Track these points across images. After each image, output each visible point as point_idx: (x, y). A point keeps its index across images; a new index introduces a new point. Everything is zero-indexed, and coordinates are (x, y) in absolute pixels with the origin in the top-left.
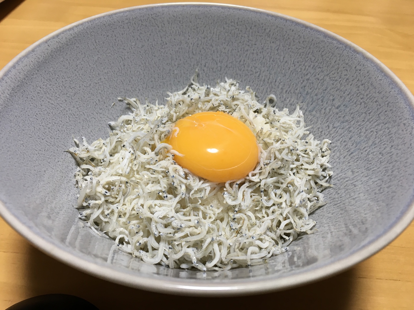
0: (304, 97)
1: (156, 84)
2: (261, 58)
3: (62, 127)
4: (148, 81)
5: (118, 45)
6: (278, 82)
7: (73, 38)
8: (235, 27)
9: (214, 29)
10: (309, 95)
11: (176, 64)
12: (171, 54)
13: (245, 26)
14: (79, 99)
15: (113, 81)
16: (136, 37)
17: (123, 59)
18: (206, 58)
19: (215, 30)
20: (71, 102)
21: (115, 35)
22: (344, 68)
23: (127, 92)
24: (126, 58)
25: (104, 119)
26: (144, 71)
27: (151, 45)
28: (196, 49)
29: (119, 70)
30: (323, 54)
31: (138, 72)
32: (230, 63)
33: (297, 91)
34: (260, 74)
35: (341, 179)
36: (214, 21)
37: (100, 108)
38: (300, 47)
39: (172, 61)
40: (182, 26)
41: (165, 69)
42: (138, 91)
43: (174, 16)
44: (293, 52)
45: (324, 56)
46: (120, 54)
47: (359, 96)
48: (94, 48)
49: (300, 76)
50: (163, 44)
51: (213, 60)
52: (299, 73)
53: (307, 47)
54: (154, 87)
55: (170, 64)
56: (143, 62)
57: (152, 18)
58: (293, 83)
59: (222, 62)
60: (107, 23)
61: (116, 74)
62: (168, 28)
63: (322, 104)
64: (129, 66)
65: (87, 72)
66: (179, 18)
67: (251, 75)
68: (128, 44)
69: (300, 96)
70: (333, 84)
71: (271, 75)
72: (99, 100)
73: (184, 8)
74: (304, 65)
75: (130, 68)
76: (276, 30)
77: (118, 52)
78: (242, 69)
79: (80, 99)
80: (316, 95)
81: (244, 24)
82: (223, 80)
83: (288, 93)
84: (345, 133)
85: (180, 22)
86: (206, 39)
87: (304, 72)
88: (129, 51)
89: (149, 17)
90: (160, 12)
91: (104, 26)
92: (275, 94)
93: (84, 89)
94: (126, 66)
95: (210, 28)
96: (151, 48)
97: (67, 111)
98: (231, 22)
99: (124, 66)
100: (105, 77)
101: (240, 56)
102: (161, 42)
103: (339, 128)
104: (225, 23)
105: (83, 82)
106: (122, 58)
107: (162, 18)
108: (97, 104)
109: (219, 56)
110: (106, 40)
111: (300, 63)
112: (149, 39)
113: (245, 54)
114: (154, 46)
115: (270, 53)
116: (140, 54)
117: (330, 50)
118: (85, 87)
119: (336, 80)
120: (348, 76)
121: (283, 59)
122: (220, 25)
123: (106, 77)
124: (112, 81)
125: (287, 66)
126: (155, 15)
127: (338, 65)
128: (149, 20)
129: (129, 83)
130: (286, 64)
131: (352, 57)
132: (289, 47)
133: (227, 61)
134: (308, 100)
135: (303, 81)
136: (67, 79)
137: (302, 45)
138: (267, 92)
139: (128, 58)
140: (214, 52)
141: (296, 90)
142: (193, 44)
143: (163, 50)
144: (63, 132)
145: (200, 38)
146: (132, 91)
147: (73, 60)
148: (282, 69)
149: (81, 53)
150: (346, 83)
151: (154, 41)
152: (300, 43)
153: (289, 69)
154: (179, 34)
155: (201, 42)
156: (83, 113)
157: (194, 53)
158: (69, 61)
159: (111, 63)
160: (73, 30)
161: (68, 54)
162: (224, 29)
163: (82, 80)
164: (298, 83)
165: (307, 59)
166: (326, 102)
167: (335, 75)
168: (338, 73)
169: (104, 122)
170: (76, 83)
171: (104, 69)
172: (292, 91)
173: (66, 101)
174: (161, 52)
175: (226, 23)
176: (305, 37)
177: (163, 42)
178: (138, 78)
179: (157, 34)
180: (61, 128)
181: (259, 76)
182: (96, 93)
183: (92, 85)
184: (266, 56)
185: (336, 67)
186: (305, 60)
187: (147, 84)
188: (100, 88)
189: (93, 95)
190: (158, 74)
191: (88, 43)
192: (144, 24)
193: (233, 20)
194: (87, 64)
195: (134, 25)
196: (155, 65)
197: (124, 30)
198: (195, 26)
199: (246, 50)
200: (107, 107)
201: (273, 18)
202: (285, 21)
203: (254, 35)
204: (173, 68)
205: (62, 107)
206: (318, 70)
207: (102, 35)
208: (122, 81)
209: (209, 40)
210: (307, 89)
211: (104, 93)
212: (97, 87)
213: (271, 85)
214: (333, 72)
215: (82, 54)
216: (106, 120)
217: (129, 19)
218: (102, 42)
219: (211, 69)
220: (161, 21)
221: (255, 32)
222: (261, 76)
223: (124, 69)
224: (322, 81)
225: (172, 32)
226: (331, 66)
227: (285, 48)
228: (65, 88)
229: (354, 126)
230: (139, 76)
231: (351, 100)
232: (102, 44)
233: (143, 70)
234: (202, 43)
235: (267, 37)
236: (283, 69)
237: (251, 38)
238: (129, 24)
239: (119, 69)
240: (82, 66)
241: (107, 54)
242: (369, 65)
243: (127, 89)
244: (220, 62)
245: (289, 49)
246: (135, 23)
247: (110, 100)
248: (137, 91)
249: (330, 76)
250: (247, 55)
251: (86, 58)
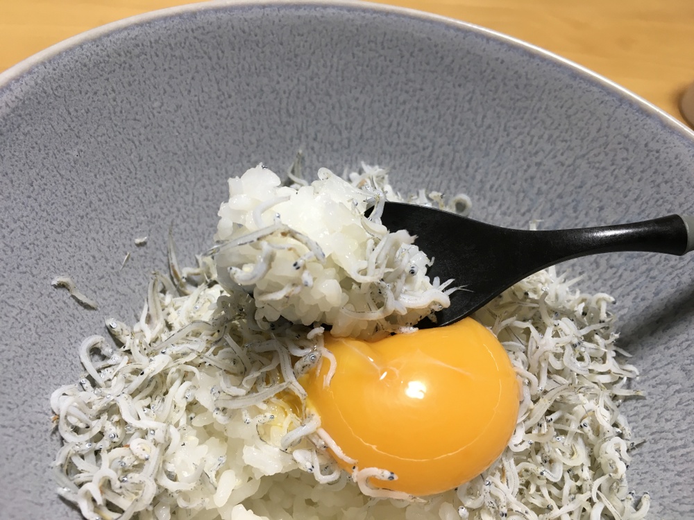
0: (531, 200)
1: (212, 189)
2: (434, 117)
3: (26, 363)
4: (195, 186)
5: (121, 112)
6: (473, 168)
7: (13, 111)
8: (377, 52)
9: (332, 57)
10: (544, 196)
11: (254, 140)
12: (241, 119)
13: (400, 50)
14: (49, 269)
15: (119, 202)
16: (160, 87)
17: (137, 143)
18: (317, 123)
19: (335, 60)
20: (32, 283)
21: (112, 87)
22: (620, 143)
23: (153, 220)
24: (142, 140)
25: (112, 299)
26: (185, 164)
27: (197, 103)
28: (295, 102)
29: (131, 172)
30: (571, 112)
31: (173, 170)
32: (368, 129)
33: (516, 188)
34: (432, 152)
35: (660, 384)
36: (332, 39)
37: (98, 276)
38: (519, 97)
39: (243, 134)
40: (263, 52)
41: (230, 154)
42: (176, 213)
43: (244, 32)
44: (503, 106)
45: (573, 118)
46: (128, 134)
47: (661, 205)
48: (67, 128)
49: (520, 156)
50: (222, 98)
51: (332, 126)
52: (518, 150)
53: (533, 96)
54: (210, 198)
55: (240, 142)
56: (182, 145)
57: (195, 38)
58: (505, 171)
59: (351, 129)
60: (90, 60)
61: (125, 183)
62: (232, 59)
63: (574, 215)
64: (151, 158)
65: (59, 194)
66: (256, 36)
67: (413, 153)
68: (144, 106)
69: (524, 197)
70: (597, 176)
71: (457, 154)
72: (94, 257)
73: (266, 13)
74: (528, 134)
75: (154, 163)
76: (466, 60)
77: (124, 129)
78: (395, 142)
79: (52, 269)
80: (560, 196)
81: (397, 46)
82: (354, 166)
83: (496, 191)
84: (640, 280)
85: (257, 45)
86: (316, 80)
87: (529, 148)
88: (148, 123)
89: (187, 38)
90: (211, 24)
91: (85, 69)
92: (468, 192)
93: (56, 241)
94: (144, 160)
95: (324, 56)
96: (197, 111)
97: (28, 313)
98: (369, 42)
99: (141, 160)
100: (100, 196)
101: (389, 115)
102: (218, 93)
103: (623, 268)
104: (355, 43)
105: (52, 223)
106: (133, 142)
107: (218, 38)
108: (91, 268)
109: (343, 115)
110: (94, 104)
111: (519, 130)
112: (192, 90)
113: (400, 111)
114: (202, 104)
115: (453, 109)
116: (174, 127)
117: (585, 107)
118: (58, 233)
119: (604, 169)
120: (632, 160)
121: (483, 121)
122: (345, 47)
123: (103, 196)
124: (117, 202)
125: (491, 135)
126: (200, 31)
127: (605, 138)
128: (187, 44)
129: (155, 200)
130: (490, 131)
131: (637, 122)
132: (495, 97)
133: (362, 126)
134: (542, 206)
135: (529, 166)
136: (13, 226)
137: (524, 93)
138: (449, 188)
139: (148, 140)
140: (333, 108)
141: (514, 184)
142: (287, 92)
143: (225, 113)
144: (31, 374)
145: (302, 79)
146: (163, 216)
147: (21, 171)
148: (481, 142)
149: (37, 149)
150: (627, 176)
151: (203, 91)
152: (517, 87)
153: (496, 141)
154: (258, 71)
155: (306, 88)
156: (65, 303)
157: (291, 111)
158: (11, 175)
159: (110, 159)
160: (11, 90)
161: (5, 158)
162: (354, 57)
163: (49, 218)
164: (518, 170)
165: (534, 122)
166: (584, 212)
167: (601, 157)
168: (607, 154)
169: (113, 307)
170: (36, 229)
171: (96, 176)
172: (505, 187)
173: (20, 286)
174: (218, 117)
175: (358, 45)
176: (529, 76)
177: (223, 94)
178: (174, 183)
179: (208, 75)
180: (23, 366)
181: (430, 156)
182: (85, 241)
183: (73, 223)
184: (444, 115)
185: (602, 141)
186: (531, 124)
187: (193, 194)
188: (91, 227)
189: (80, 248)
190: (217, 168)
191: (50, 119)
192: (177, 53)
193: (372, 38)
194: (55, 173)
195: (155, 59)
196: (208, 149)
197: (133, 72)
198: (291, 52)
199: (402, 101)
200: (113, 268)
201: (459, 33)
202: (485, 41)
203: (420, 70)
204: (247, 148)
205: (13, 306)
206: (560, 146)
207: (83, 93)
208: (138, 198)
209: (323, 82)
210: (538, 184)
211: (103, 237)
212: (85, 226)
213: (456, 174)
214: (595, 152)
215: (40, 150)
216: (116, 300)
217: (143, 45)
218: (83, 111)
219: (328, 146)
220: (216, 44)
221: (421, 63)
222: (435, 155)
223: (141, 168)
224: (571, 168)
225: (240, 69)
226: (590, 138)
227: (486, 97)
228: (12, 251)
229: (660, 267)
230: (175, 179)
231: (643, 211)
232: (85, 114)
233: (183, 162)
234: (308, 90)
235: (445, 73)
236: (483, 141)
237: (411, 75)
238: (143, 56)
239: (129, 169)
240: (44, 181)
241: (99, 139)
242: (677, 143)
243: (152, 214)
244: (346, 129)
245: (494, 99)
246: (156, 53)
247: (118, 248)
248: (173, 213)
249: (588, 159)
250: (403, 111)
251: (50, 158)
